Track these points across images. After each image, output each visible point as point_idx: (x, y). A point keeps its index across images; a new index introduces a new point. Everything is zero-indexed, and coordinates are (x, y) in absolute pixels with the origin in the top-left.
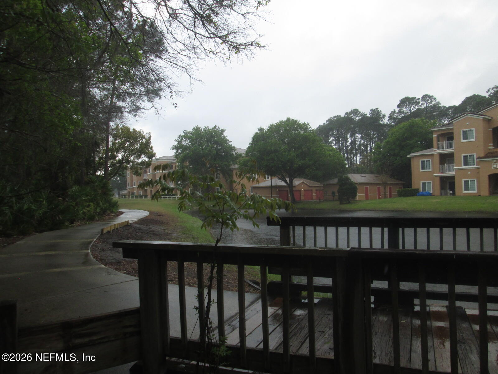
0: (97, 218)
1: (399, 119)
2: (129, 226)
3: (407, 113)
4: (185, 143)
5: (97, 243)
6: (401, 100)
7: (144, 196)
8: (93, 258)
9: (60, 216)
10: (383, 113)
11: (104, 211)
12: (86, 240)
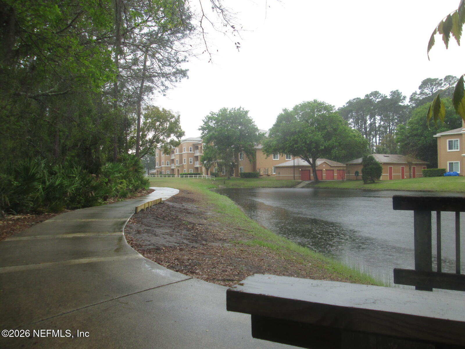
0: (129, 195)
1: (420, 100)
2: (162, 203)
3: (429, 94)
4: (212, 124)
5: (132, 224)
6: (423, 81)
7: (172, 175)
8: (127, 243)
9: (93, 192)
10: (403, 94)
11: (136, 189)
12: (119, 220)
